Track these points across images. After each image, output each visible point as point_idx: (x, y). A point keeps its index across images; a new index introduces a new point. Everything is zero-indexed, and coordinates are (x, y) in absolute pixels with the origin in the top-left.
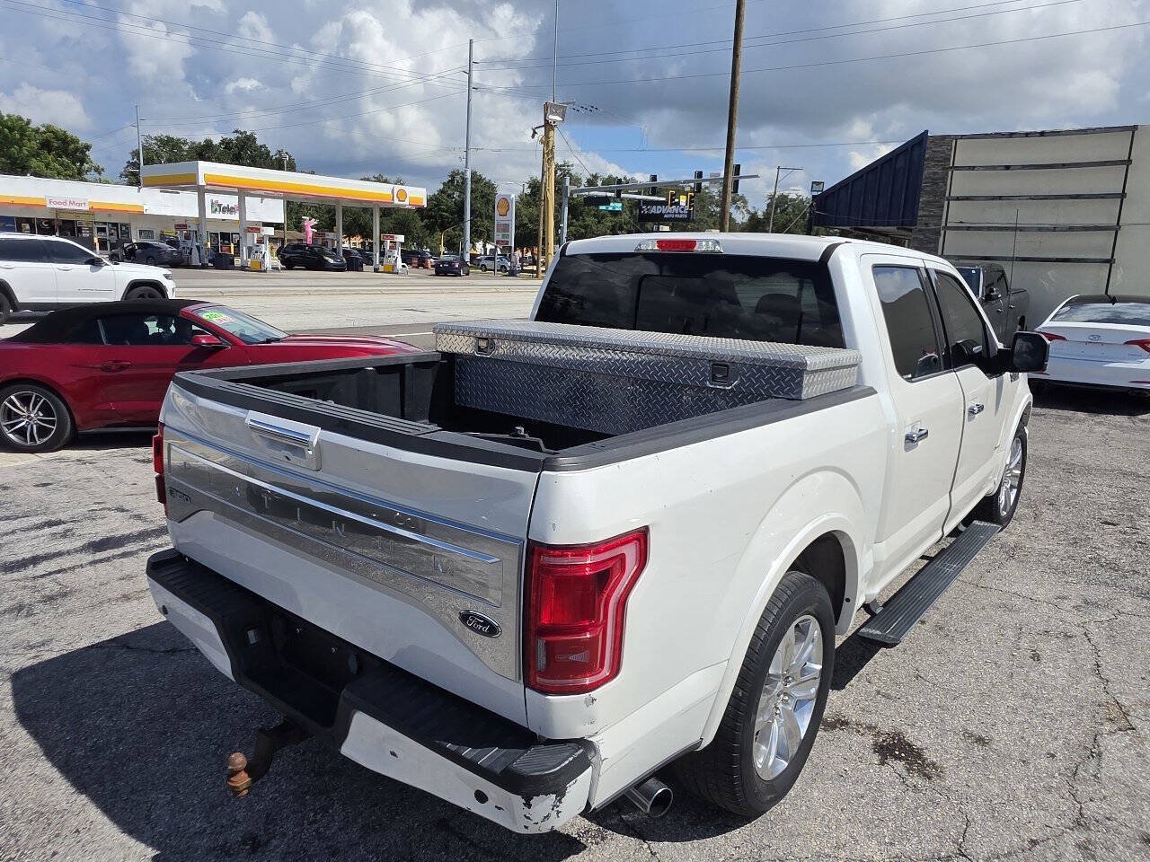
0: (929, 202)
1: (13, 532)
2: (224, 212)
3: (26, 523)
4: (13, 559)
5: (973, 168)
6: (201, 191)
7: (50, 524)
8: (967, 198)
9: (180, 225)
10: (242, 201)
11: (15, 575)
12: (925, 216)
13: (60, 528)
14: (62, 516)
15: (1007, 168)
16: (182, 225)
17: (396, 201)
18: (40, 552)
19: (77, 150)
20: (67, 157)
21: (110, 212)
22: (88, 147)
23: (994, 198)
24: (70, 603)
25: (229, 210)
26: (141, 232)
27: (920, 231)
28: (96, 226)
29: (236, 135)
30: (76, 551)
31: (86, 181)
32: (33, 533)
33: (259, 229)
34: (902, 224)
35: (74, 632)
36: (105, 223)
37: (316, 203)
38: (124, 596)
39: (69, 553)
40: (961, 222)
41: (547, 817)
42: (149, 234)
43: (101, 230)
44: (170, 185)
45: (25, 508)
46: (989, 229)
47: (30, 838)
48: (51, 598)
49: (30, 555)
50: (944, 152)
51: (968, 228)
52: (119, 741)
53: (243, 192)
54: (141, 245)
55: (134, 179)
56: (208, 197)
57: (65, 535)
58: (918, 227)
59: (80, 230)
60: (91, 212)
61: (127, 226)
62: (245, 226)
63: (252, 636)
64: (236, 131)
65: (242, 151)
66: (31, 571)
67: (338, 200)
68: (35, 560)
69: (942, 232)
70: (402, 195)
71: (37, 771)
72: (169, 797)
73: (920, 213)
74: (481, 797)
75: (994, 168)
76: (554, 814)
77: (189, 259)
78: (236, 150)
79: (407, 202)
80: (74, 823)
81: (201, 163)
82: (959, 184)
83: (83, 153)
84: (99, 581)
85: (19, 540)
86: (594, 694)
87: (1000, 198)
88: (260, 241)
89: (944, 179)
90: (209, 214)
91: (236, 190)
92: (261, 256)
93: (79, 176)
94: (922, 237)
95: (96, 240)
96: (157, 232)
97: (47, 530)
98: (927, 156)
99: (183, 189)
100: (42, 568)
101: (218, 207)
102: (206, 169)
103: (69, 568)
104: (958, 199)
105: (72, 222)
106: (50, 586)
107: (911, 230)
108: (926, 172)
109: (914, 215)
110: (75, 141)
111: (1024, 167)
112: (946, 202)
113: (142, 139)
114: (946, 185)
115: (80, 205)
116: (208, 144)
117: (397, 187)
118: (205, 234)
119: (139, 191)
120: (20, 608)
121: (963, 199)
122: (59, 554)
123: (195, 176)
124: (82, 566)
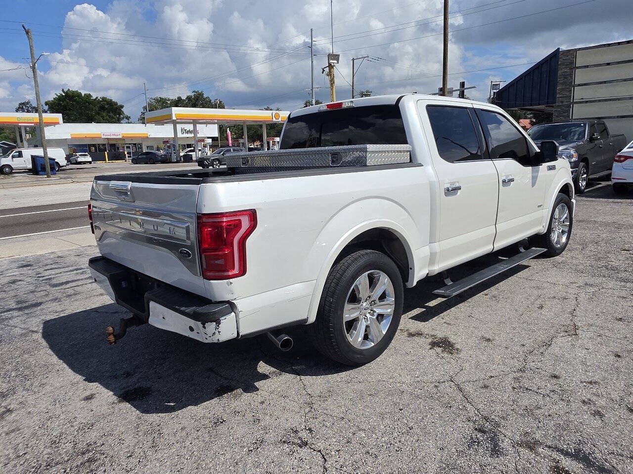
0: (562, 89)
1: (61, 273)
2: (187, 133)
3: (66, 269)
4: (58, 282)
5: (587, 67)
6: (175, 123)
7: (77, 270)
8: (585, 85)
9: (165, 142)
10: (195, 127)
11: (57, 288)
12: (561, 97)
13: (81, 271)
14: (82, 267)
15: (608, 64)
16: (166, 141)
17: (274, 119)
18: (70, 280)
19: (117, 108)
20: (112, 112)
21: (132, 138)
22: (122, 107)
23: (601, 83)
24: (78, 297)
25: (190, 132)
26: (147, 147)
27: (558, 106)
28: (126, 146)
29: (194, 93)
30: (85, 279)
31: (122, 123)
32: (69, 273)
33: (204, 140)
34: (548, 104)
35: (76, 307)
36: (130, 144)
37: (233, 124)
38: (101, 294)
39: (82, 280)
40: (582, 99)
41: (214, 334)
42: (151, 147)
43: (128, 147)
44: (160, 121)
45: (68, 264)
46: (599, 101)
47: (39, 372)
48: (69, 296)
49: (65, 281)
50: (569, 59)
51: (587, 102)
52: (84, 342)
53: (195, 122)
54: (147, 153)
55: (143, 120)
56: (179, 127)
57: (82, 273)
58: (557, 104)
59: (118, 148)
60: (123, 139)
61: (141, 145)
62: (197, 139)
63: (124, 284)
64: (194, 92)
65: (197, 101)
66: (64, 286)
67: (244, 122)
68: (67, 283)
69: (572, 105)
70: (277, 116)
71: (48, 352)
72: (98, 360)
73: (558, 96)
74: (191, 329)
75: (600, 65)
76: (217, 332)
77: (170, 158)
78: (194, 101)
79: (280, 120)
80: (58, 368)
81: (174, 108)
82: (580, 77)
83: (120, 110)
84: (92, 289)
85: (62, 276)
86: (231, 280)
87: (605, 82)
88: (205, 146)
89: (571, 75)
90: (180, 135)
91: (192, 121)
92: (206, 154)
93: (118, 121)
94: (559, 110)
95: (126, 153)
96: (155, 147)
97: (75, 272)
98: (559, 63)
99: (166, 123)
100: (68, 286)
101: (184, 131)
102: (176, 111)
103: (81, 285)
104: (579, 85)
105: (114, 145)
106: (71, 291)
107: (553, 107)
108: (560, 72)
109: (555, 98)
110: (116, 104)
111: (619, 63)
112: (573, 88)
113: (148, 100)
114: (572, 78)
115: (118, 135)
116: (180, 99)
117: (274, 112)
118: (177, 145)
119: (145, 126)
120: (56, 299)
121: (582, 85)
122: (78, 280)
123: (171, 115)
124: (86, 284)
